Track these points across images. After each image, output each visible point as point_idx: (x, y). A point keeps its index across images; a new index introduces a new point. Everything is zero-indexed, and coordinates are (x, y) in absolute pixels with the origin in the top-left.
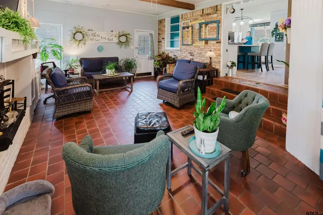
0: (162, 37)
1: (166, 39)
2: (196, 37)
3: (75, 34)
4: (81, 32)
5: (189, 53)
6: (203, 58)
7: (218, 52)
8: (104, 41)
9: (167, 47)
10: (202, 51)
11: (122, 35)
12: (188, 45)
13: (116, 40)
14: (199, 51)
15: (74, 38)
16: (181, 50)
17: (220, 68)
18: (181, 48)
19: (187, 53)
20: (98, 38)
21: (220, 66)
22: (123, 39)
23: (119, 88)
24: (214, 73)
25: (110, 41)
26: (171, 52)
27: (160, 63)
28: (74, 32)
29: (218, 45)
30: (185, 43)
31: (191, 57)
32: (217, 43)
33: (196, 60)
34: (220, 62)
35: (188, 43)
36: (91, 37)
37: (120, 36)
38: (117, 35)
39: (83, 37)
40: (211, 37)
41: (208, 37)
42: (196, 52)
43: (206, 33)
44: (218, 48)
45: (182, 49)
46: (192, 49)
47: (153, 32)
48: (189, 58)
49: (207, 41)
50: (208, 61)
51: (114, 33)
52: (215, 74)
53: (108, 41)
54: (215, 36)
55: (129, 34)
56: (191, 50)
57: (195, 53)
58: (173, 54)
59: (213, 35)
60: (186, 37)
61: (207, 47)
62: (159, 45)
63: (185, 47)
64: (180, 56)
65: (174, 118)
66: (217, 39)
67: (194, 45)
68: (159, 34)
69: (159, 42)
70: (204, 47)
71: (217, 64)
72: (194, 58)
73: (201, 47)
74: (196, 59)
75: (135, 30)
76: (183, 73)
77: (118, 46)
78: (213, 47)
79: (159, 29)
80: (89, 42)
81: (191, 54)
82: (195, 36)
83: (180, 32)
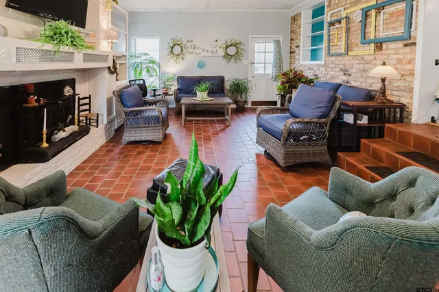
0: (296, 44)
1: (301, 46)
2: (356, 38)
3: (173, 47)
4: (179, 45)
5: (341, 70)
6: (369, 81)
7: (408, 67)
8: (206, 54)
9: (303, 60)
10: (368, 66)
11: (231, 45)
12: (340, 55)
13: (221, 52)
14: (361, 66)
15: (172, 52)
16: (325, 66)
17: (411, 104)
18: (325, 61)
19: (338, 70)
20: (198, 51)
21: (411, 98)
22: (232, 51)
23: (215, 118)
24: (395, 112)
25: (214, 55)
26: (309, 69)
27: (286, 87)
28: (172, 45)
29: (408, 50)
30: (333, 51)
31: (345, 78)
32: (406, 45)
33: (353, 84)
34: (411, 90)
35: (339, 51)
36: (190, 50)
37: (227, 47)
38: (224, 46)
39: (182, 50)
40: (390, 33)
41: (382, 34)
42: (355, 67)
43: (379, 26)
44: (409, 57)
45: (328, 62)
46: (347, 62)
47: (281, 36)
48: (341, 79)
49: (379, 45)
50: (377, 86)
51: (219, 43)
52: (398, 115)
53: (211, 55)
54: (400, 31)
55: (240, 43)
56: (344, 65)
57: (354, 71)
58: (312, 72)
59: (394, 29)
60: (336, 41)
61: (381, 56)
62: (291, 58)
63: (334, 58)
64: (324, 77)
65: (264, 184)
66: (406, 36)
67: (350, 53)
68: (292, 40)
69: (291, 52)
70: (372, 57)
71: (404, 94)
72: (351, 78)
73: (366, 57)
74: (355, 81)
75: (250, 36)
76: (306, 105)
77: (224, 61)
78: (396, 57)
79: (292, 32)
80: (188, 57)
81: (345, 72)
82: (354, 37)
83: (325, 32)
